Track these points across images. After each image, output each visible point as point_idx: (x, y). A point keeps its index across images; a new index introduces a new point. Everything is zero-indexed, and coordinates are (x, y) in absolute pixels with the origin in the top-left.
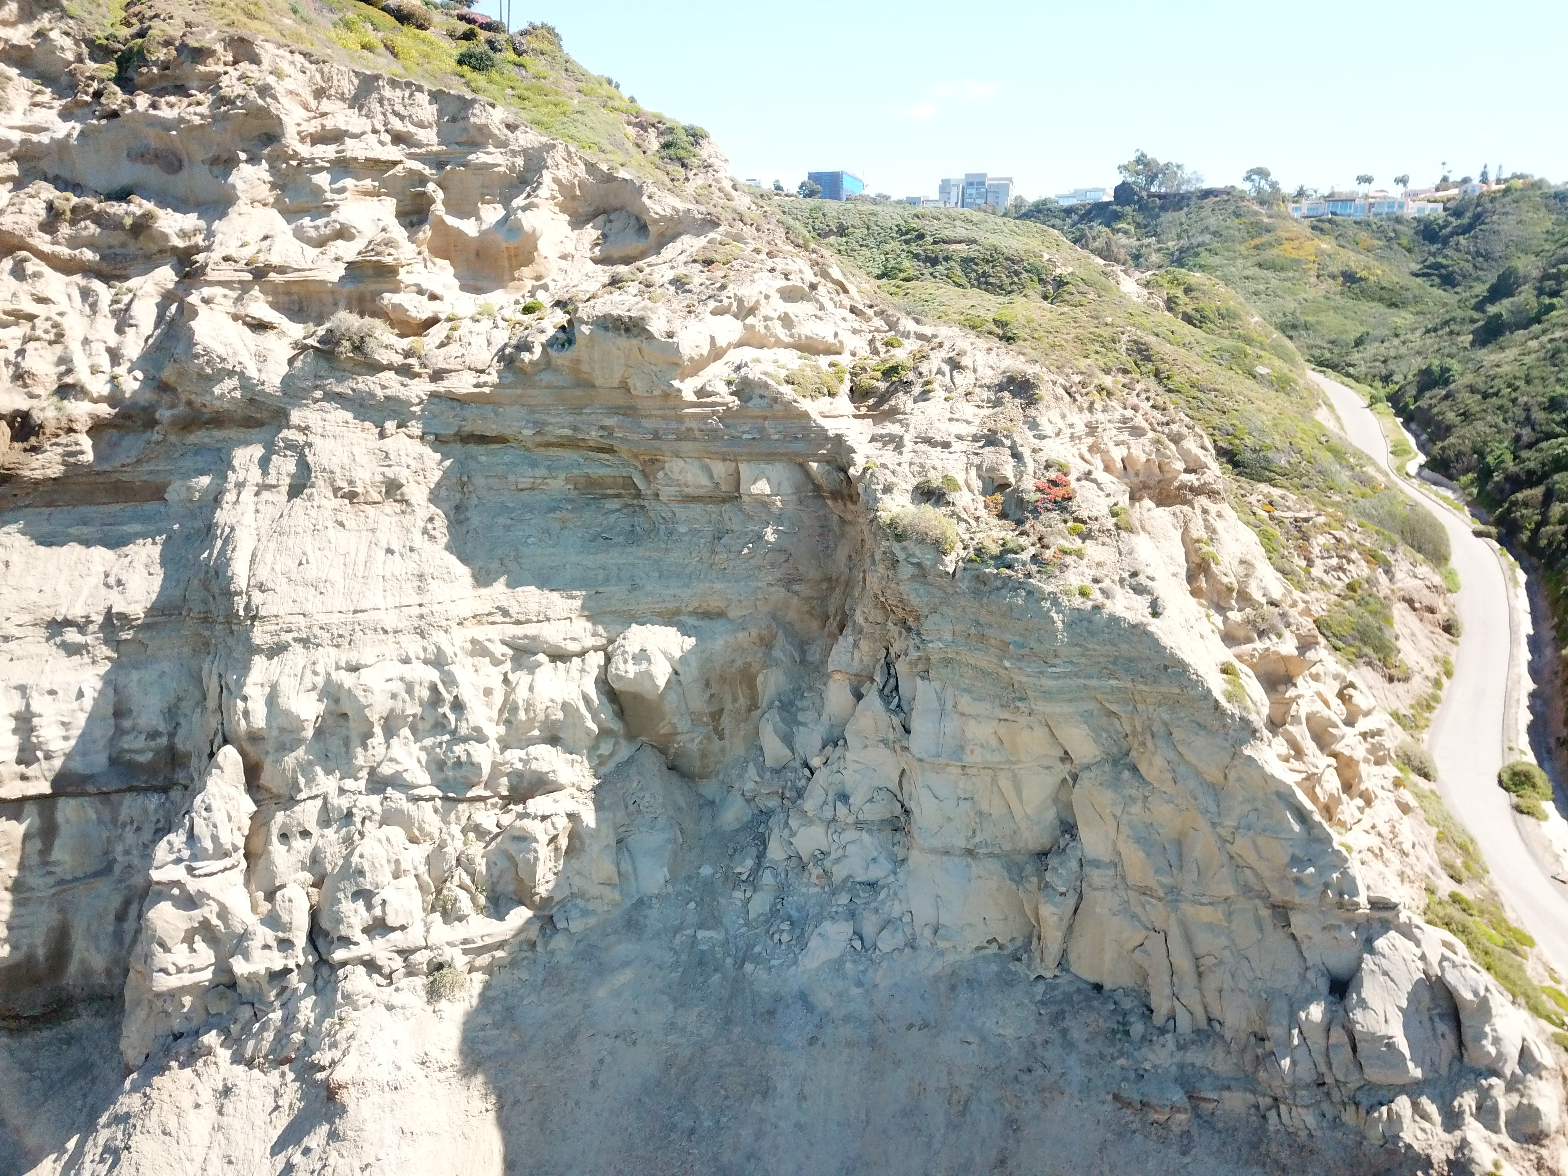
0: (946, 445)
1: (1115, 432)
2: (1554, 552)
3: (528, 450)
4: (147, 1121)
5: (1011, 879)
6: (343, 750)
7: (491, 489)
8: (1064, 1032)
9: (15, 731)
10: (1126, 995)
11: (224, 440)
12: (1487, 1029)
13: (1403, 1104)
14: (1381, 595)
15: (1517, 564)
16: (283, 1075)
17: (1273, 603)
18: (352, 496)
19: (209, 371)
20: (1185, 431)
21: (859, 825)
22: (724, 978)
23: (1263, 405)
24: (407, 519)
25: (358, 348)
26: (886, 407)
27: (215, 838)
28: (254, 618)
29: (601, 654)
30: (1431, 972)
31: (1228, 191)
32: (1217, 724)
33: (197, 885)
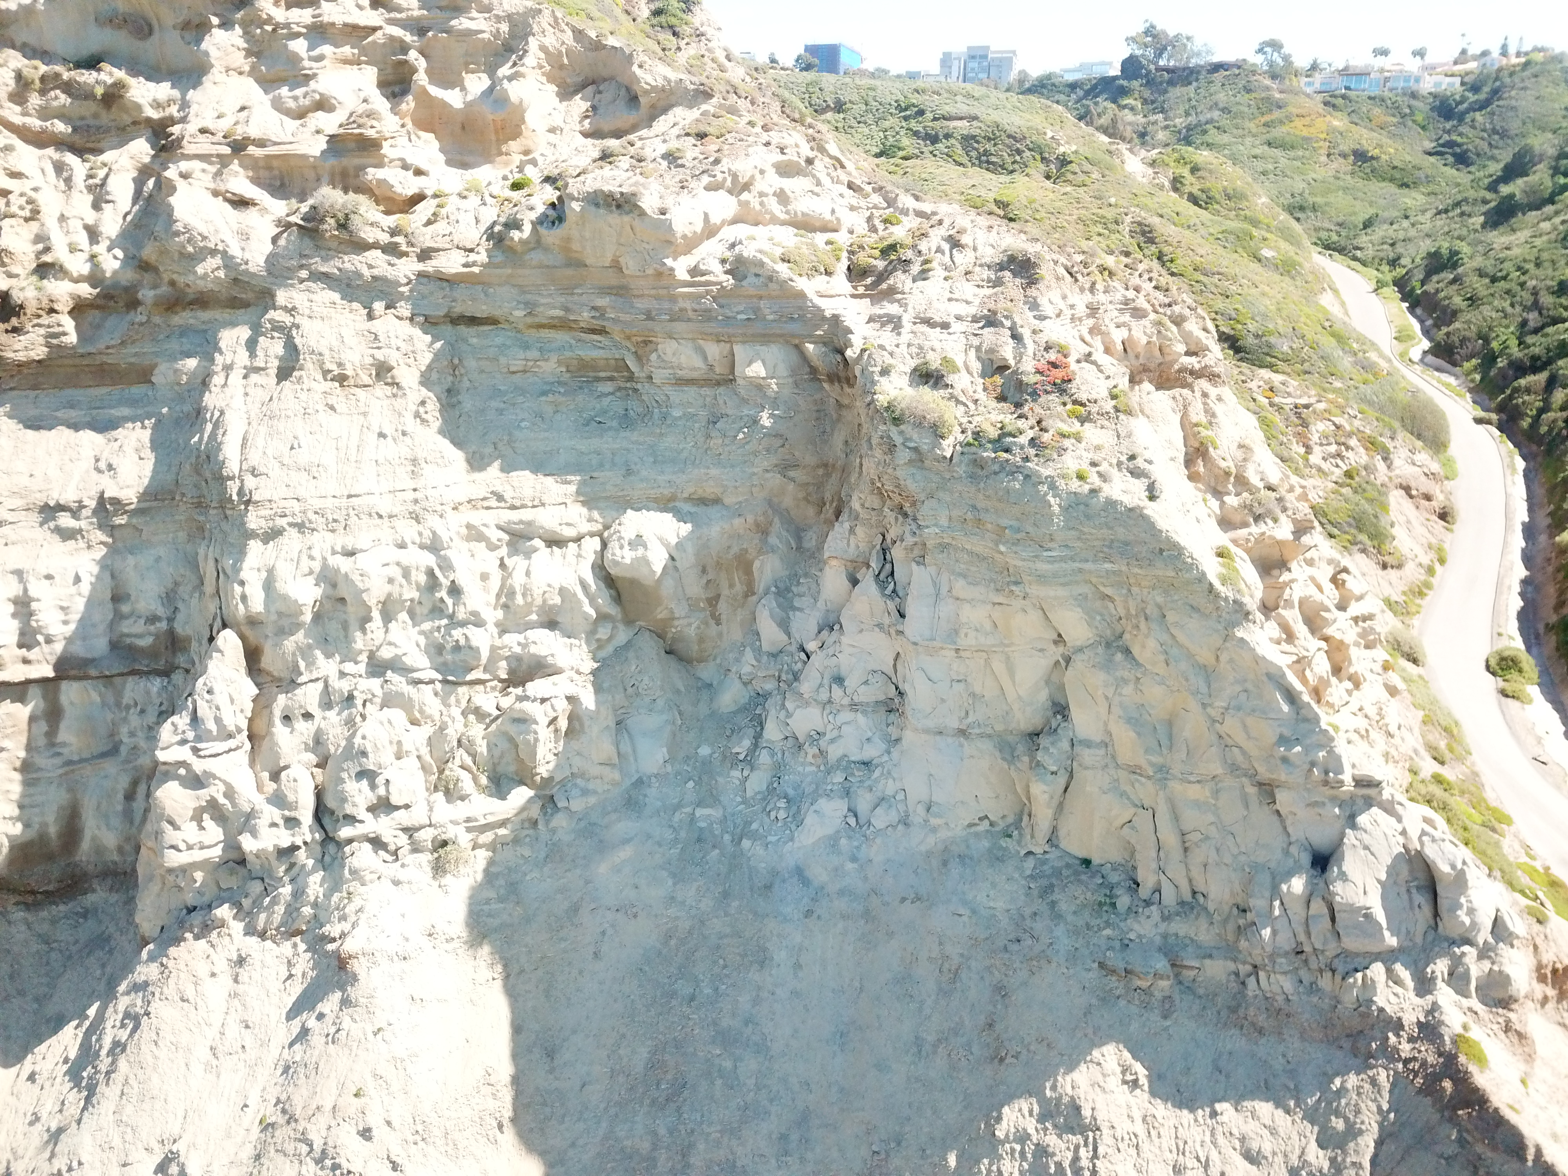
0: (945, 326)
1: (1116, 313)
2: (1554, 440)
3: (519, 332)
4: (165, 989)
5: (1004, 759)
6: (342, 634)
7: (482, 371)
8: (1053, 904)
9: (14, 615)
10: (1114, 869)
11: (209, 322)
12: (1463, 900)
13: (1377, 971)
14: (1378, 482)
15: (1516, 451)
16: (295, 945)
17: (1270, 488)
18: (341, 379)
19: (190, 249)
20: (1187, 312)
21: (854, 706)
22: (722, 854)
23: (1267, 289)
24: (399, 403)
25: (343, 226)
26: (884, 286)
27: (218, 720)
28: (248, 503)
29: (597, 539)
30: (1411, 847)
31: (1239, 65)
32: (1211, 607)
33: (203, 765)
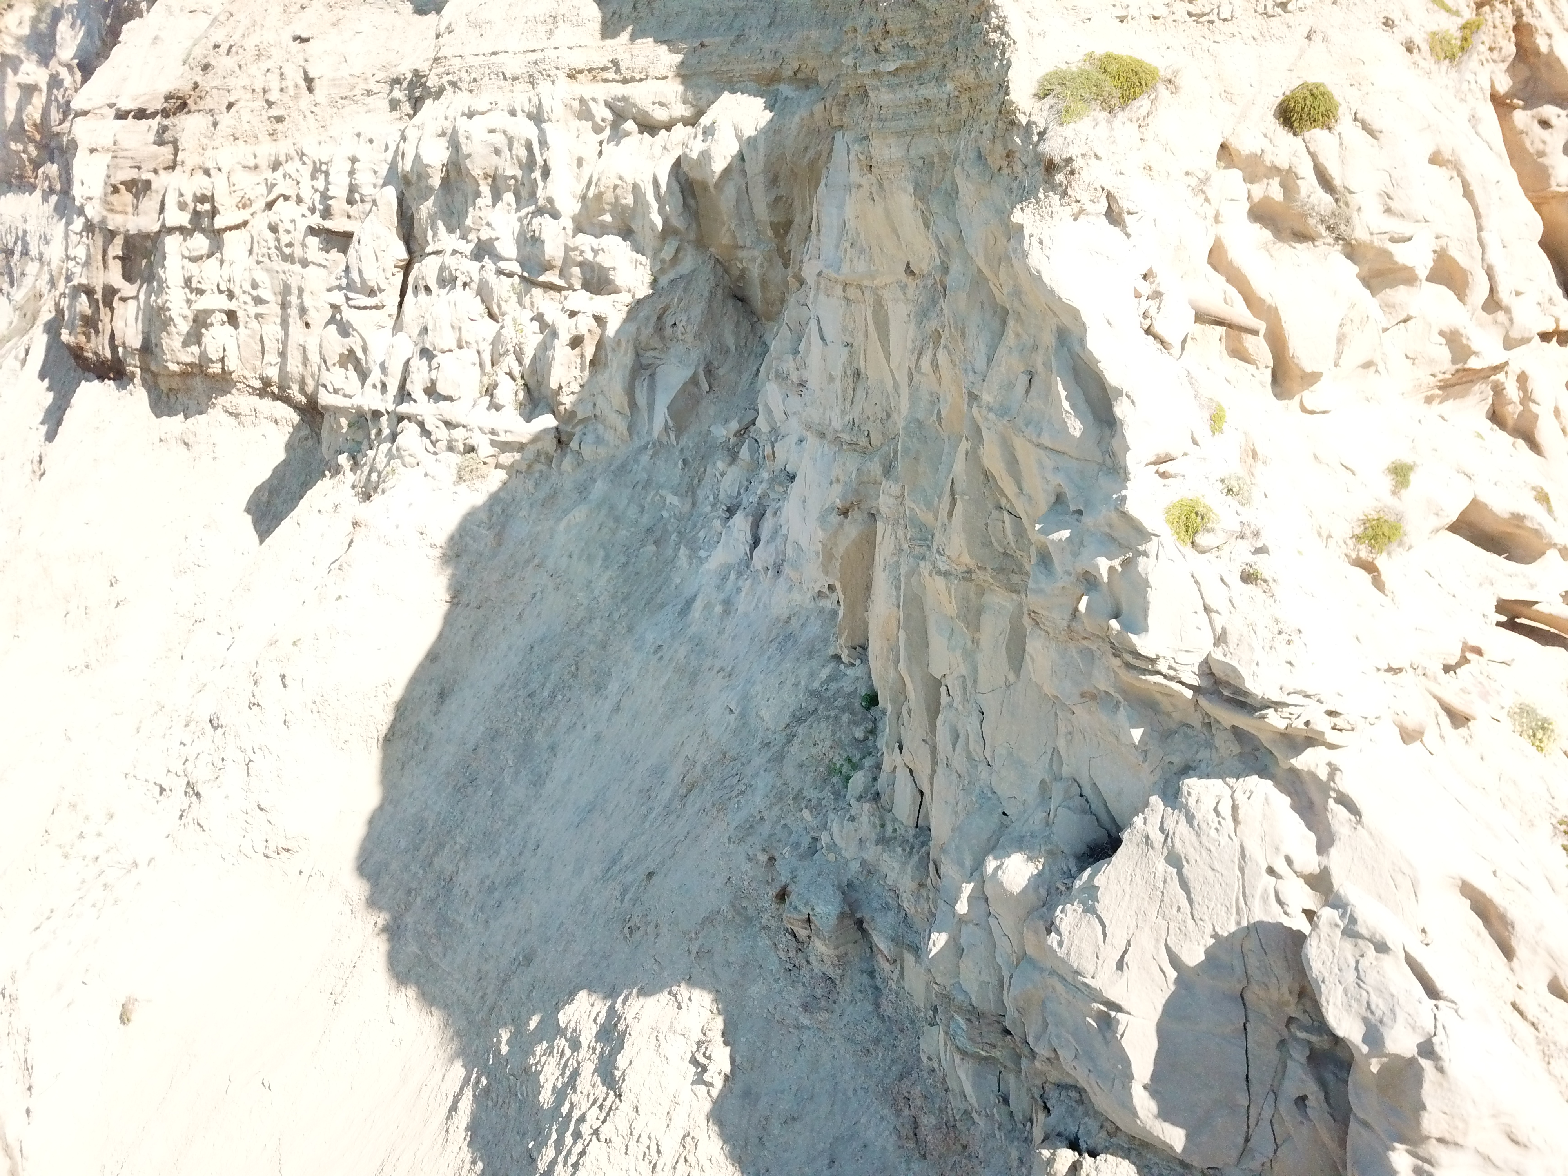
6: (464, 208)
28: (435, 60)
29: (690, 129)
33: (348, 314)
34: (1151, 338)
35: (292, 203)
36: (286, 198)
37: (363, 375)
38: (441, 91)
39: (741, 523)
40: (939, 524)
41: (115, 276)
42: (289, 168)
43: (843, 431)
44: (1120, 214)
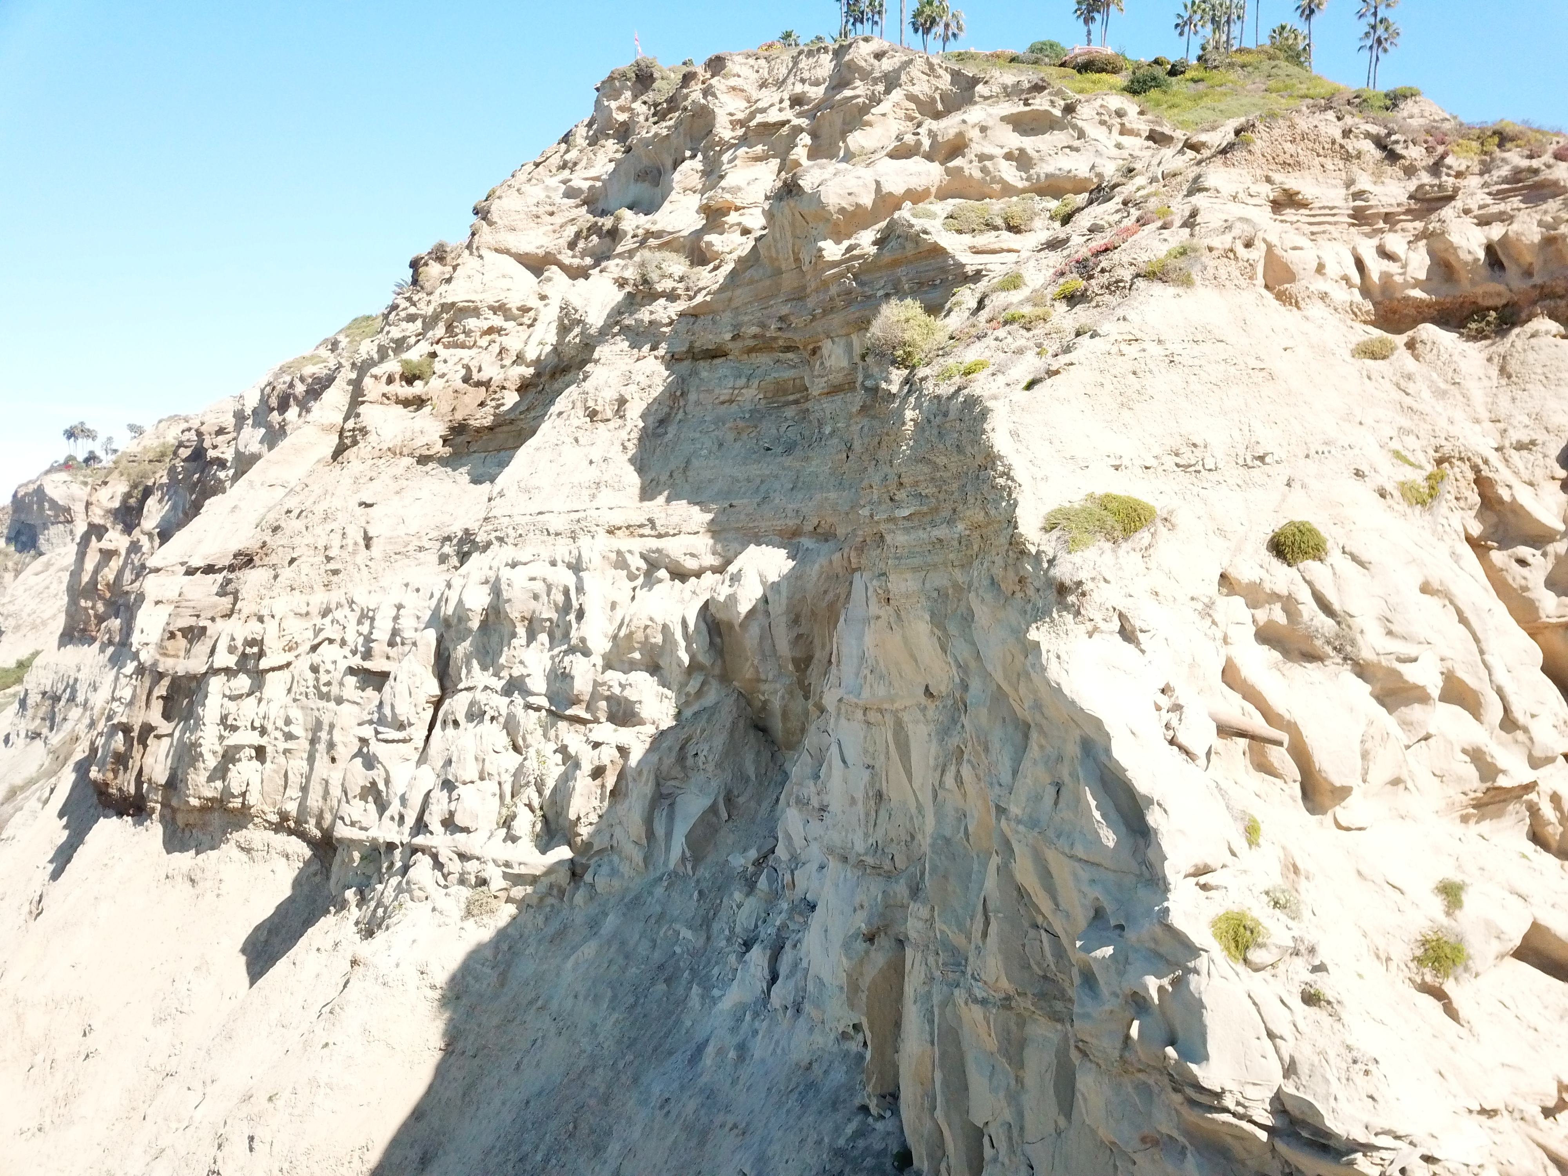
3: (738, 360)
6: (499, 648)
7: (699, 403)
18: (594, 415)
24: (617, 433)
25: (646, 280)
27: (392, 707)
28: (486, 519)
33: (375, 747)
34: (1175, 748)
35: (336, 646)
36: (331, 641)
37: (382, 807)
38: (489, 544)
39: (758, 956)
40: (973, 946)
41: (155, 716)
42: (338, 614)
43: (866, 854)
44: (1133, 632)
